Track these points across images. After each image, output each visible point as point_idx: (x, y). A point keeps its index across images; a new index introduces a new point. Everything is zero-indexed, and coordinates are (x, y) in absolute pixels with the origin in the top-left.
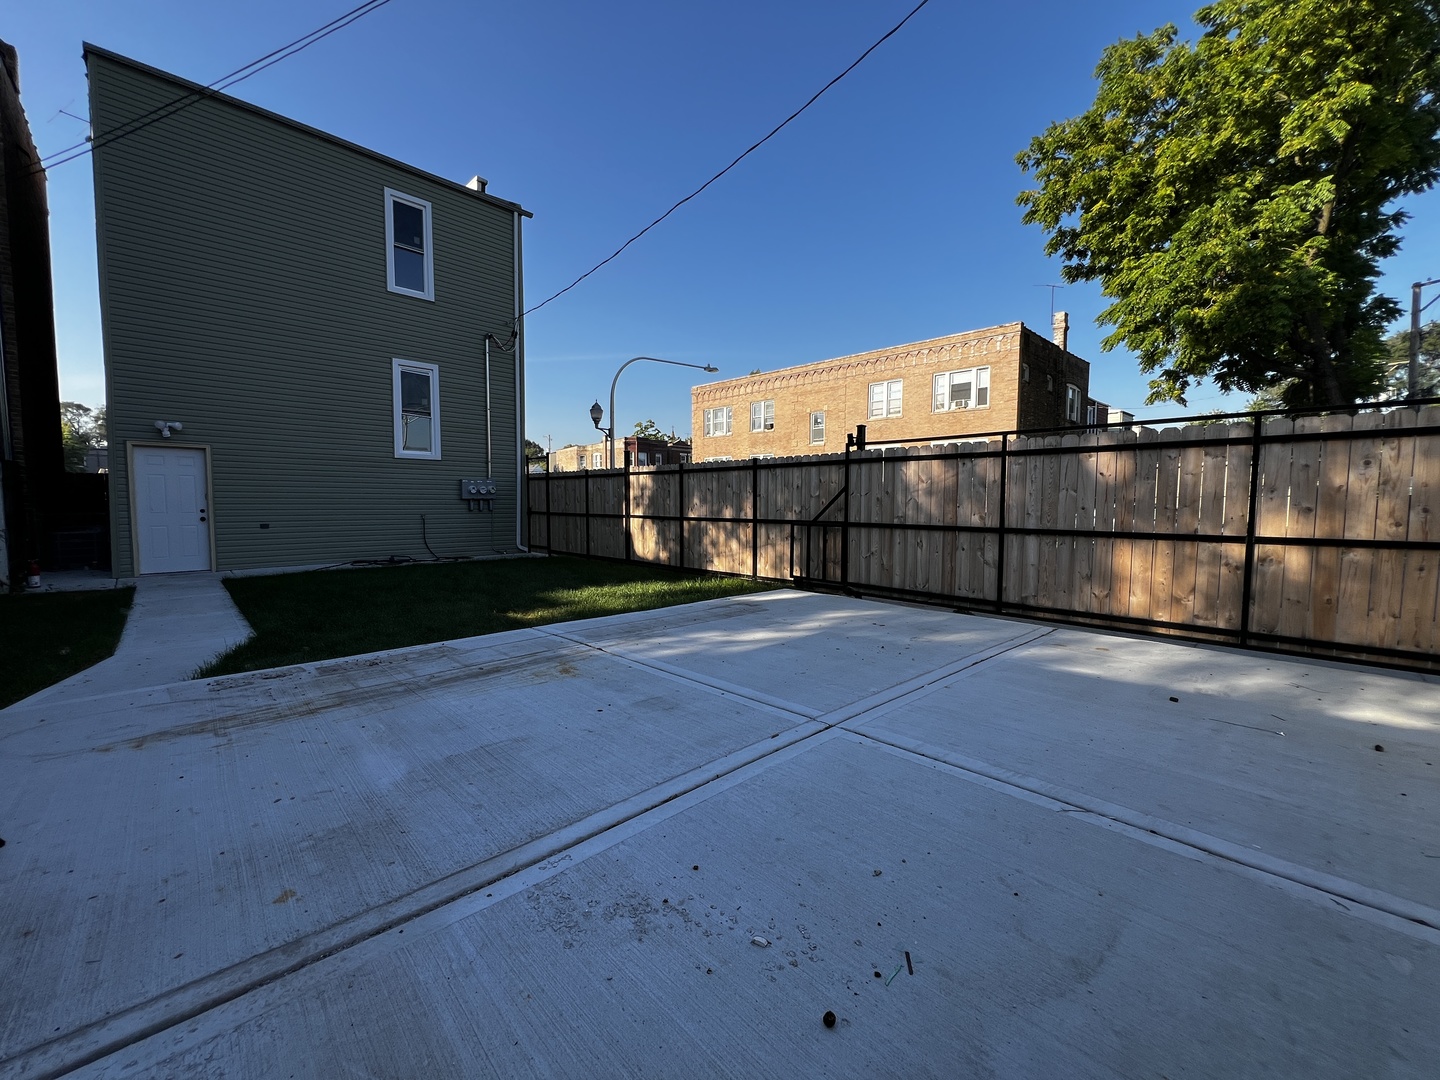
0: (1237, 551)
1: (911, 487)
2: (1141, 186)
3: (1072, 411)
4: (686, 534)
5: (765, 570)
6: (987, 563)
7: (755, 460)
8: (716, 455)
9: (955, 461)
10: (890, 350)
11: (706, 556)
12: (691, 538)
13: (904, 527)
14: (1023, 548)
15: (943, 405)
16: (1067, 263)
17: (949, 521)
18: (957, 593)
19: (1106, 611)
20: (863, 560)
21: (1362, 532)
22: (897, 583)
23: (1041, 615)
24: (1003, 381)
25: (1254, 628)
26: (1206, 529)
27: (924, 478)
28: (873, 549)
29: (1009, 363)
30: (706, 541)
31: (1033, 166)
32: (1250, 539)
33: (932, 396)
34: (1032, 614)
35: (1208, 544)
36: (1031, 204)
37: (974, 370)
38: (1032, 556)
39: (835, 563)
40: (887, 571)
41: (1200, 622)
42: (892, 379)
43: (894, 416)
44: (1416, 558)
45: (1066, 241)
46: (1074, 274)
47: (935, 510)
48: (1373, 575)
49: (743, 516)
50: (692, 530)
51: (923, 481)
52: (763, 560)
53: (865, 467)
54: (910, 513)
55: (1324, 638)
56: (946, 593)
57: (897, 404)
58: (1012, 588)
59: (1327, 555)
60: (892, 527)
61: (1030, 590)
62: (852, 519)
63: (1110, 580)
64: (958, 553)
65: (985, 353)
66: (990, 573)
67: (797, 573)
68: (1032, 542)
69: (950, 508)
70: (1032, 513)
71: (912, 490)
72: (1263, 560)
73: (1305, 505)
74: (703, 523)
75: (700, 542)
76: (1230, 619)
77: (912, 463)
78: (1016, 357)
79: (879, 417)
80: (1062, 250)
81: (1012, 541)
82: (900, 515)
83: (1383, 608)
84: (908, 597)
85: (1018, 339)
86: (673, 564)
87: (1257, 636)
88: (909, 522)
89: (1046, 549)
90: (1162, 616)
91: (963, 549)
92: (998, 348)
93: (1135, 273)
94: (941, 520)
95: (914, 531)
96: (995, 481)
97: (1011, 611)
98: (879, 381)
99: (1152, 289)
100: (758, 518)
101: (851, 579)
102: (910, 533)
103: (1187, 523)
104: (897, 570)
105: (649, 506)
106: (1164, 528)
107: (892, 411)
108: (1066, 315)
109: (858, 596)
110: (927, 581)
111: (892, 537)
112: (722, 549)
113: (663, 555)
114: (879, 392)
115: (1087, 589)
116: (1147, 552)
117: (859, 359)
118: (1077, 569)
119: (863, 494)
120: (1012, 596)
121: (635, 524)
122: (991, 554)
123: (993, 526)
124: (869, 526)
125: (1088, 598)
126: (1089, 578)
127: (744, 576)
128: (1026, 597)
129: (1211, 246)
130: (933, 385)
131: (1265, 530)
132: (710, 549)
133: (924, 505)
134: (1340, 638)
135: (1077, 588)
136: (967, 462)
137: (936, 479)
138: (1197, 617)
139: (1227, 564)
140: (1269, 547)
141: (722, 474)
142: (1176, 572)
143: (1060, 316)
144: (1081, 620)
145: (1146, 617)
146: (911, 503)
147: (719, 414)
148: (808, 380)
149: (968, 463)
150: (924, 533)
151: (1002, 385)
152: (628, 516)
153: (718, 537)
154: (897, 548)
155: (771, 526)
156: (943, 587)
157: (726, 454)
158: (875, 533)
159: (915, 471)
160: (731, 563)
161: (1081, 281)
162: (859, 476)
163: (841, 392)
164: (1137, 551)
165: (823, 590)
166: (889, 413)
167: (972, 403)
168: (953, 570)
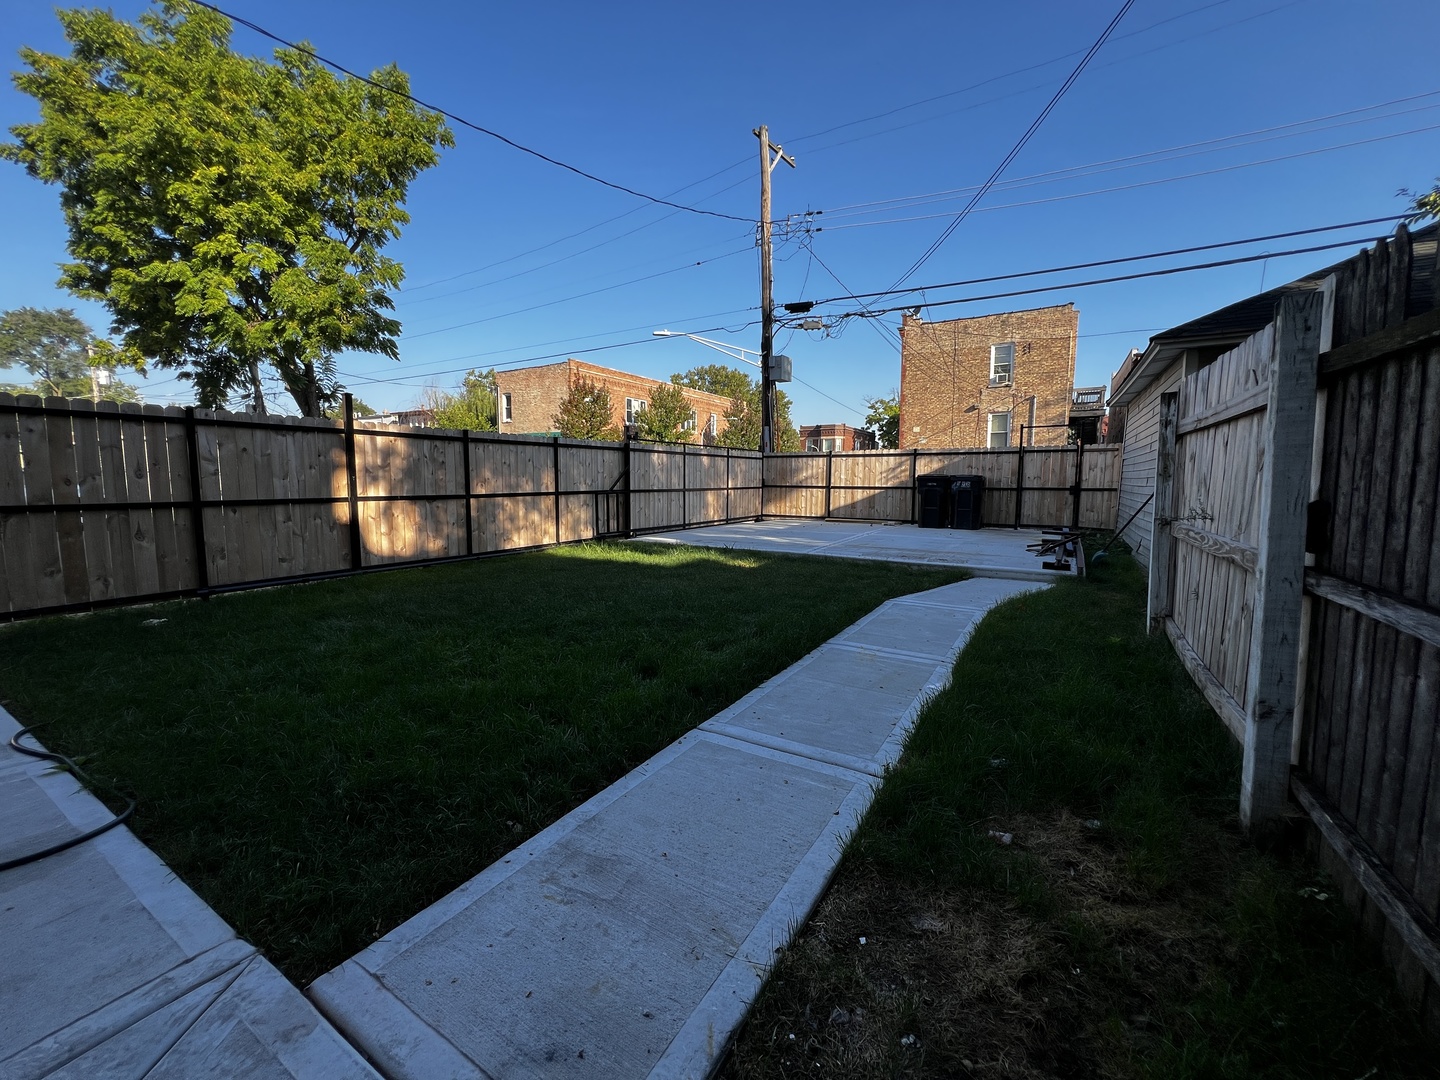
4: (473, 513)
12: (482, 518)
30: (502, 517)
49: (543, 490)
50: (482, 508)
52: (565, 528)
74: (498, 500)
75: (495, 520)
100: (559, 490)
112: (522, 523)
113: (433, 545)
121: (368, 512)
127: (547, 545)
153: (517, 512)
155: (571, 497)
160: (533, 536)
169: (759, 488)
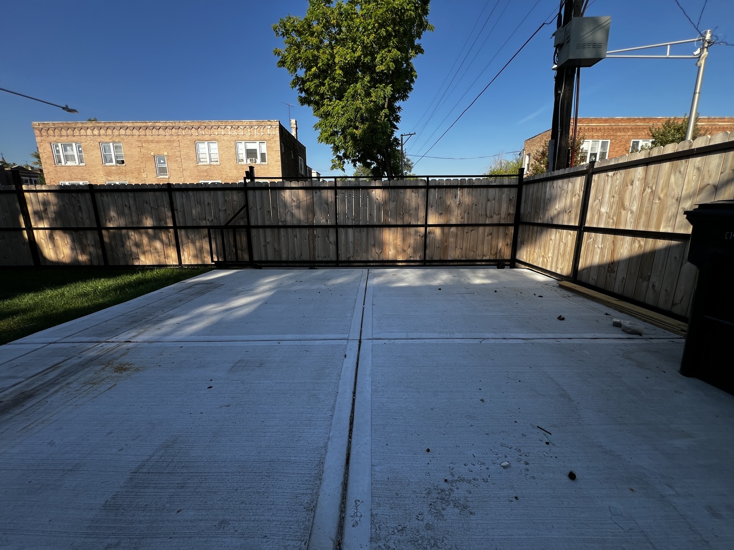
0: (422, 229)
1: (288, 204)
2: (330, 66)
3: (301, 170)
4: (106, 240)
5: (188, 259)
6: (331, 243)
7: (169, 185)
8: (72, 180)
9: (311, 191)
10: (207, 122)
11: (131, 255)
12: (113, 243)
13: (286, 227)
14: (346, 234)
15: (243, 160)
16: (300, 94)
17: (310, 223)
18: (317, 259)
19: (381, 259)
20: (262, 248)
21: (454, 222)
22: (284, 258)
23: (356, 264)
24: (273, 151)
25: (427, 258)
26: (413, 223)
27: (295, 199)
28: (268, 241)
29: (275, 141)
30: (129, 243)
31: (281, 35)
32: (426, 225)
33: (237, 154)
34: (352, 264)
35: (414, 228)
36: (281, 57)
37: (258, 142)
38: (351, 238)
39: (242, 250)
40: (278, 252)
41: (412, 259)
42: (210, 141)
43: (215, 163)
44: (466, 229)
45: (299, 82)
46: (303, 101)
47: (302, 217)
48: (456, 235)
49: (163, 224)
50: (113, 237)
51: (294, 201)
52: (186, 254)
53: (258, 192)
54: (289, 218)
55: (445, 259)
56: (312, 260)
57: (215, 157)
58: (343, 253)
59: (446, 229)
60: (279, 227)
61: (351, 254)
62: (253, 224)
63: (381, 245)
64: (316, 239)
65: (262, 134)
66: (332, 248)
67: (215, 259)
68: (350, 231)
69: (310, 216)
70: (350, 218)
71: (289, 206)
72: (429, 233)
73: (440, 212)
74: (124, 231)
75: (123, 245)
76: (420, 256)
77: (287, 191)
78: (278, 139)
79: (205, 163)
80: (298, 87)
81: (342, 231)
82: (283, 220)
83: (459, 247)
84: (291, 265)
85: (278, 129)
86: (95, 263)
87: (429, 261)
88: (288, 224)
89: (357, 234)
90: (400, 258)
91: (319, 237)
92: (269, 133)
93: (330, 108)
94: (306, 222)
95: (291, 229)
96: (332, 202)
97: (343, 264)
98: (203, 141)
99: (339, 117)
100: (178, 225)
101: (256, 258)
102: (290, 230)
103: (407, 220)
104: (284, 251)
105: (55, 219)
106: (399, 223)
107: (212, 160)
108: (296, 121)
109: (260, 268)
110: (301, 255)
111: (279, 233)
112: (146, 248)
113: (82, 258)
114: (203, 148)
115: (373, 250)
116: (394, 232)
117: (186, 125)
118: (370, 242)
119: (258, 208)
120: (343, 258)
121: (40, 236)
122: (332, 238)
123: (333, 224)
124: (264, 227)
125: (374, 255)
126: (374, 245)
127: (171, 266)
128: (349, 257)
129: (358, 103)
130: (236, 148)
131: (430, 222)
132: (134, 249)
133: (296, 214)
134: (449, 258)
135: (370, 251)
136: (318, 191)
137: (302, 200)
138: (411, 257)
139: (419, 235)
140: (431, 228)
141: (137, 194)
142: (404, 240)
143: (293, 121)
144: (372, 264)
145: (395, 259)
146: (289, 213)
147: (68, 148)
148: (148, 132)
149: (318, 193)
150: (297, 230)
151: (273, 153)
152: (30, 229)
153: (141, 240)
154: (283, 239)
155: (189, 231)
156: (310, 258)
157: (82, 180)
158: (268, 231)
159: (289, 196)
160: (158, 258)
161: (306, 106)
162: (255, 197)
163: (175, 144)
164: (391, 232)
165: (236, 267)
166: (211, 161)
167: (259, 160)
168: (314, 247)
169: (506, 225)
